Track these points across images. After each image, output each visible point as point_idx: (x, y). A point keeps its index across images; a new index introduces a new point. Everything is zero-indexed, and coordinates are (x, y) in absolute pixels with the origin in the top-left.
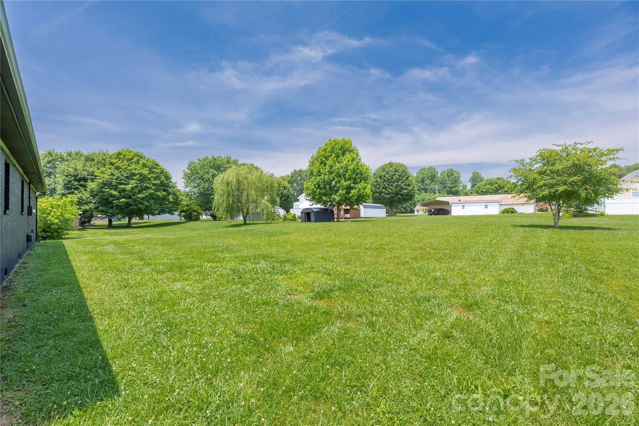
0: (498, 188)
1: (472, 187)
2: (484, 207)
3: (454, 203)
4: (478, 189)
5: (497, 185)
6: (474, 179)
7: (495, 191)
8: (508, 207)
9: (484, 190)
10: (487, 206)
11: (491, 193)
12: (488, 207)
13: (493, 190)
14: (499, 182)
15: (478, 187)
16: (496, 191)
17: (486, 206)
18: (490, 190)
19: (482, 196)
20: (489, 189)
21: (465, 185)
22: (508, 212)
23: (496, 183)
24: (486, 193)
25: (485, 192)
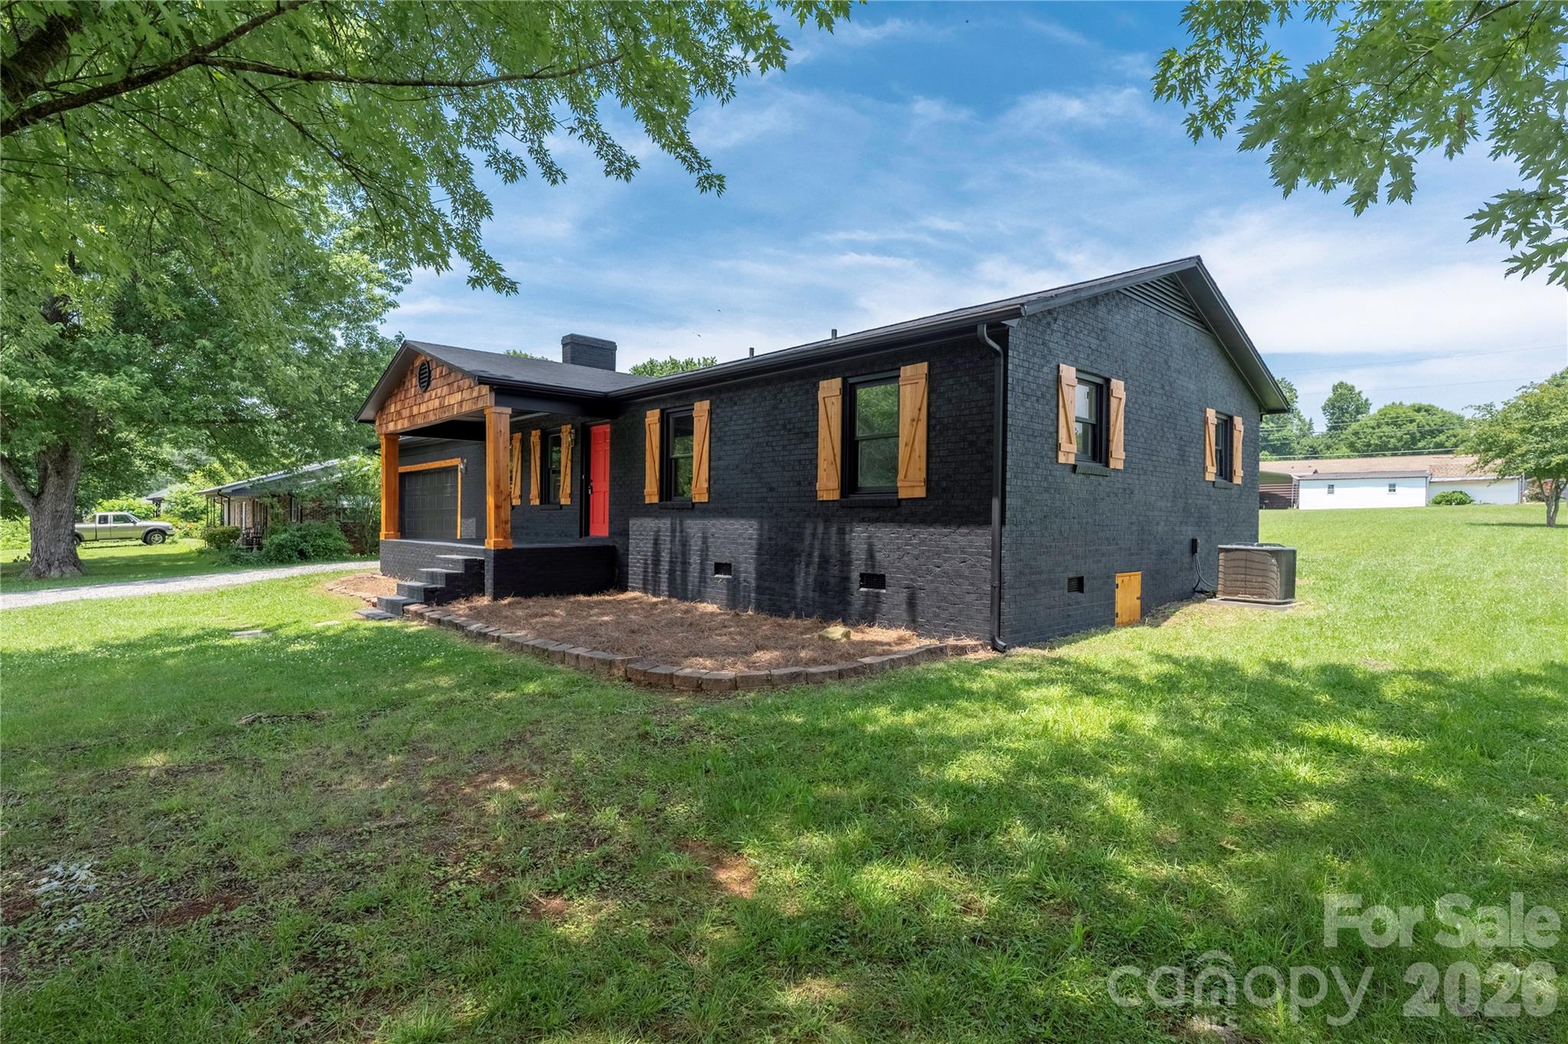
0: (1418, 435)
1: (1330, 430)
2: (1387, 488)
3: (1302, 478)
4: (1354, 439)
5: (1413, 427)
6: (1337, 405)
7: (1406, 443)
8: (1449, 489)
9: (1374, 441)
10: (1394, 486)
11: (1395, 451)
12: (1397, 488)
13: (1400, 440)
14: (1419, 417)
15: (1356, 434)
16: (1410, 446)
17: (1390, 486)
18: (1392, 440)
19: (1368, 459)
20: (1387, 437)
21: (1307, 420)
22: (1449, 502)
23: (1412, 421)
24: (1382, 449)
25: (1376, 445)
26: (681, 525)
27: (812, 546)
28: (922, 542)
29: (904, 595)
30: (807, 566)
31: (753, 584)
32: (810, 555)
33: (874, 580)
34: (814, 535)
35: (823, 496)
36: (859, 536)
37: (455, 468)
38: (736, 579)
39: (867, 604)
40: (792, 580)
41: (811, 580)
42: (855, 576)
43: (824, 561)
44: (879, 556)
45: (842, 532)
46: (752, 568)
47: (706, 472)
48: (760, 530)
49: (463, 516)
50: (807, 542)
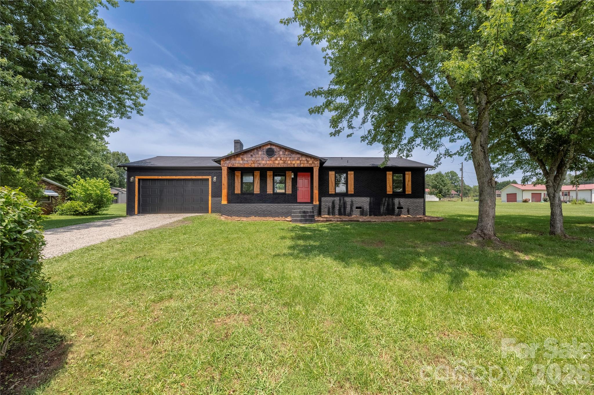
26: (343, 199)
27: (385, 202)
28: (410, 201)
29: (407, 210)
30: (384, 206)
31: (368, 211)
32: (385, 204)
33: (400, 208)
34: (385, 200)
35: (388, 193)
36: (396, 201)
37: (208, 179)
38: (363, 210)
39: (399, 212)
40: (380, 209)
41: (385, 209)
42: (396, 207)
43: (388, 205)
44: (401, 204)
45: (393, 200)
46: (368, 207)
47: (353, 187)
48: (370, 199)
49: (212, 197)
50: (384, 202)
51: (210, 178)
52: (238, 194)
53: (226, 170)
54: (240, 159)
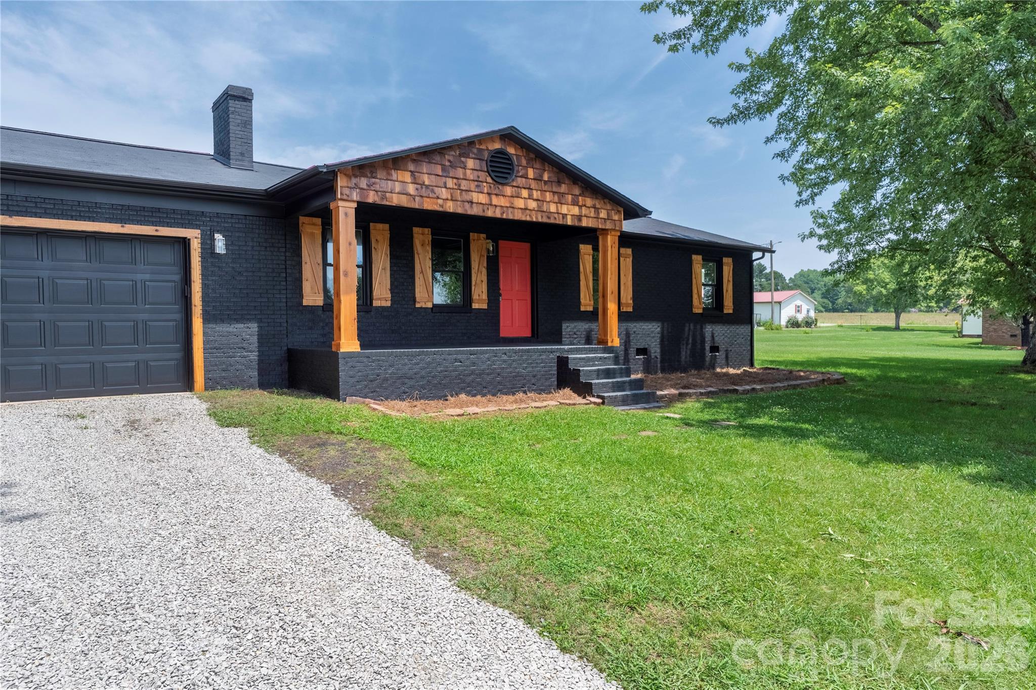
27: (688, 335)
28: (731, 332)
29: (725, 354)
31: (659, 359)
32: (688, 340)
33: (714, 348)
34: (689, 329)
35: (696, 310)
36: (708, 330)
38: (650, 357)
39: (712, 360)
40: (679, 353)
41: (688, 352)
42: (708, 348)
44: (716, 339)
45: (702, 328)
46: (658, 349)
47: (630, 295)
48: (662, 328)
49: (207, 318)
50: (686, 334)
51: (194, 235)
52: (312, 309)
53: (352, 213)
54: (407, 177)
